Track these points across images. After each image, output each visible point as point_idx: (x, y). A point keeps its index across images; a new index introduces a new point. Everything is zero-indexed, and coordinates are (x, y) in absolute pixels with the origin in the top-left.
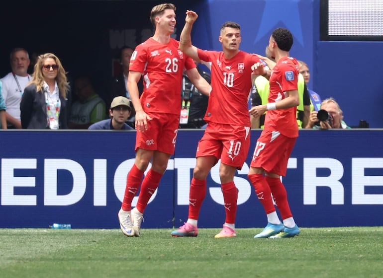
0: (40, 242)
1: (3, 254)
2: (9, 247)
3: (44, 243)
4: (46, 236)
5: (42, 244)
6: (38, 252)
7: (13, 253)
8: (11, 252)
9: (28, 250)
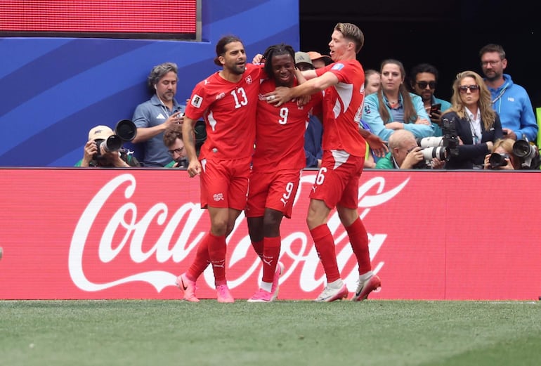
0: (527, 317)
1: (479, 333)
2: (487, 325)
3: (533, 319)
4: (535, 310)
5: (529, 320)
6: (525, 330)
7: (492, 332)
8: (489, 330)
9: (511, 328)
